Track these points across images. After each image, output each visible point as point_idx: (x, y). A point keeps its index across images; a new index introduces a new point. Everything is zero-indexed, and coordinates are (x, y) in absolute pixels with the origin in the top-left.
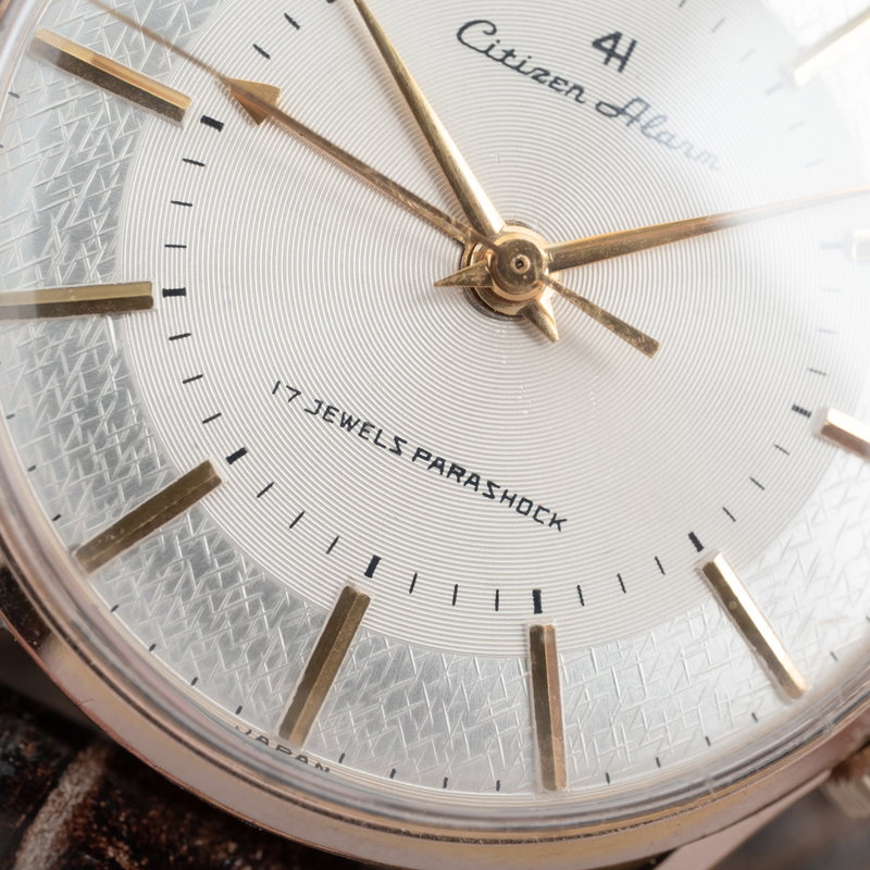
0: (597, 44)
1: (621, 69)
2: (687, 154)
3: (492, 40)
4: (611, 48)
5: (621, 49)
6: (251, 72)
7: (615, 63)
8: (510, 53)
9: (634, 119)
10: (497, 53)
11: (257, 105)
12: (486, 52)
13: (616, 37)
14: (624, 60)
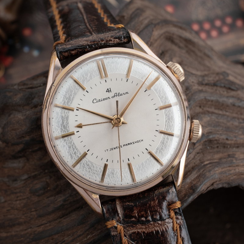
0: (107, 92)
1: (111, 92)
2: (124, 94)
3: (96, 100)
4: (108, 91)
5: (109, 90)
6: (77, 123)
7: (110, 92)
8: (99, 100)
9: (116, 96)
10: (98, 101)
11: (80, 126)
12: (97, 102)
13: (108, 89)
14: (110, 91)
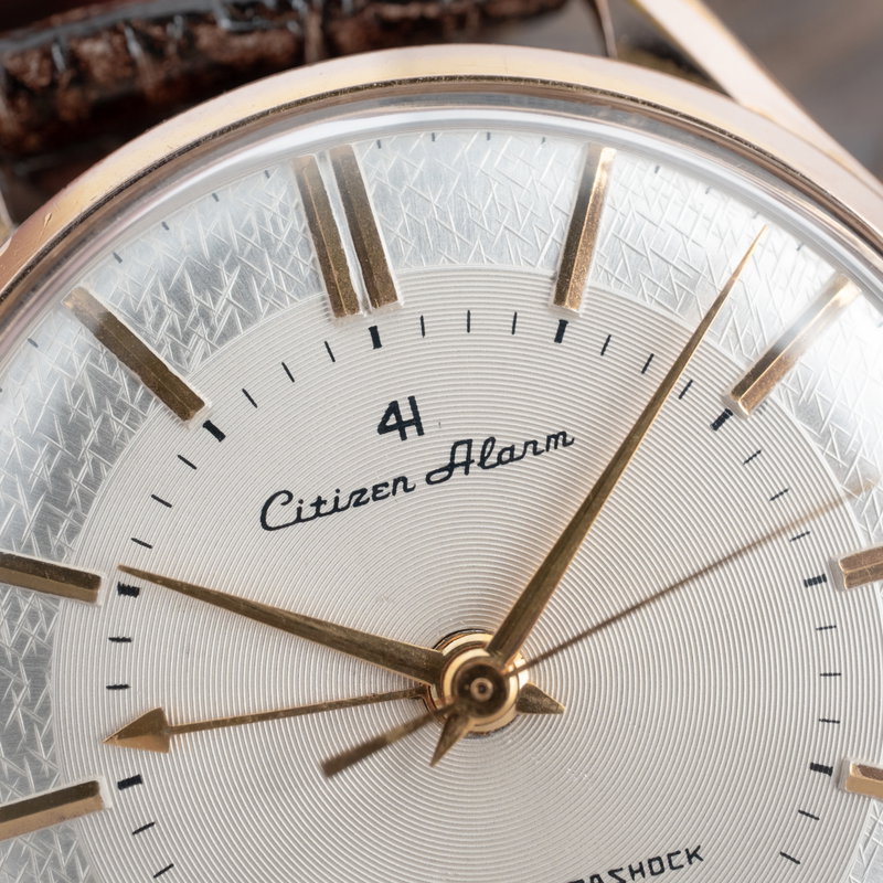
0: (383, 429)
1: (420, 432)
2: (536, 453)
3: (294, 504)
4: (398, 421)
5: (407, 415)
7: (411, 431)
8: (319, 502)
9: (467, 464)
10: (308, 512)
12: (299, 520)
13: (394, 408)
14: (416, 421)
